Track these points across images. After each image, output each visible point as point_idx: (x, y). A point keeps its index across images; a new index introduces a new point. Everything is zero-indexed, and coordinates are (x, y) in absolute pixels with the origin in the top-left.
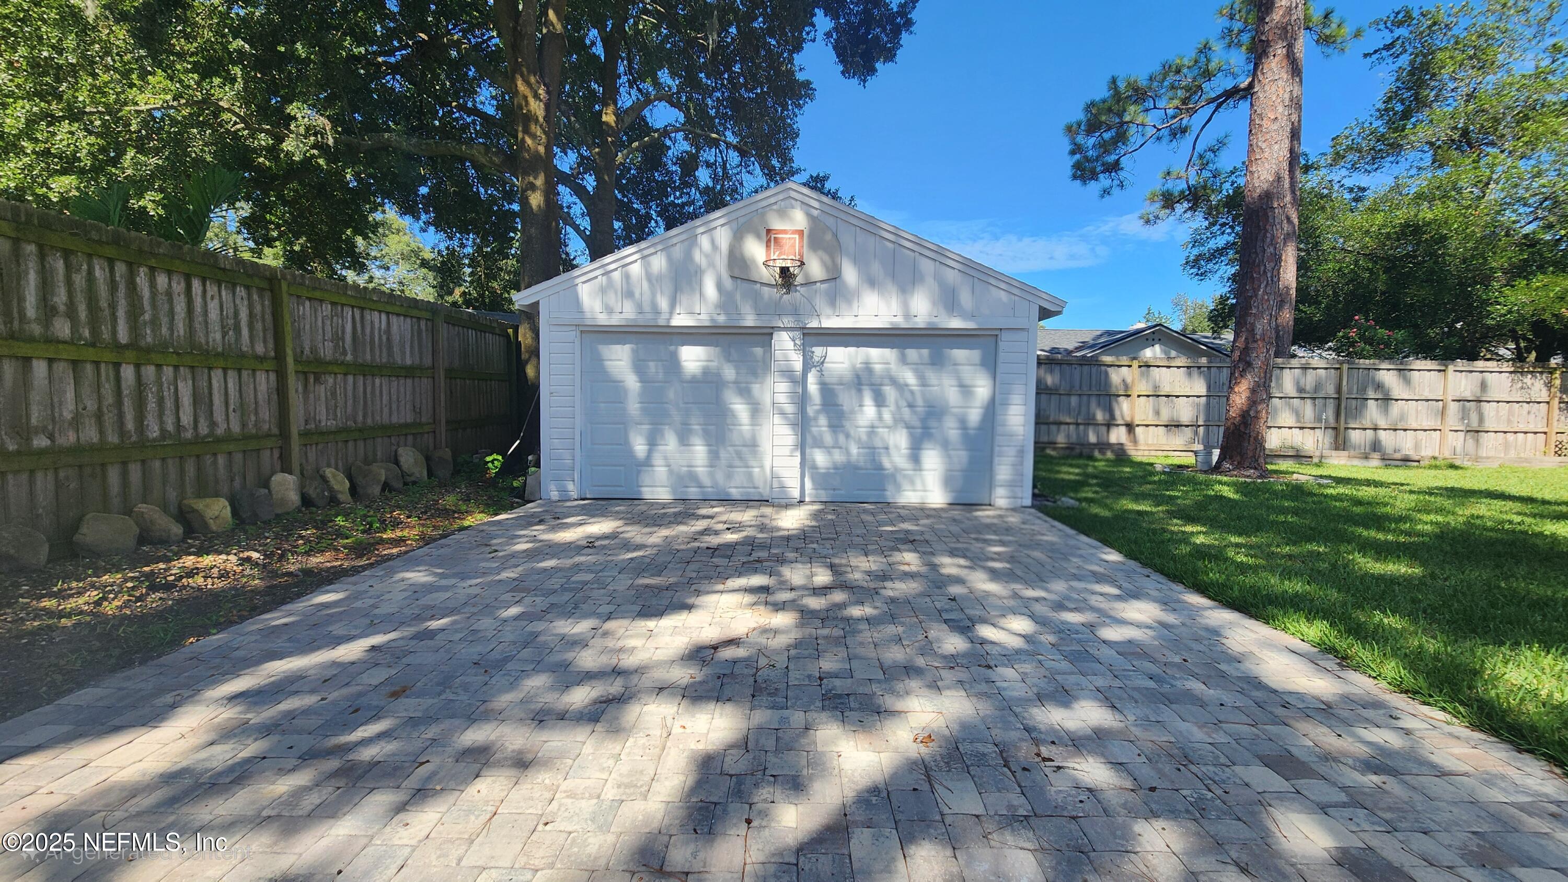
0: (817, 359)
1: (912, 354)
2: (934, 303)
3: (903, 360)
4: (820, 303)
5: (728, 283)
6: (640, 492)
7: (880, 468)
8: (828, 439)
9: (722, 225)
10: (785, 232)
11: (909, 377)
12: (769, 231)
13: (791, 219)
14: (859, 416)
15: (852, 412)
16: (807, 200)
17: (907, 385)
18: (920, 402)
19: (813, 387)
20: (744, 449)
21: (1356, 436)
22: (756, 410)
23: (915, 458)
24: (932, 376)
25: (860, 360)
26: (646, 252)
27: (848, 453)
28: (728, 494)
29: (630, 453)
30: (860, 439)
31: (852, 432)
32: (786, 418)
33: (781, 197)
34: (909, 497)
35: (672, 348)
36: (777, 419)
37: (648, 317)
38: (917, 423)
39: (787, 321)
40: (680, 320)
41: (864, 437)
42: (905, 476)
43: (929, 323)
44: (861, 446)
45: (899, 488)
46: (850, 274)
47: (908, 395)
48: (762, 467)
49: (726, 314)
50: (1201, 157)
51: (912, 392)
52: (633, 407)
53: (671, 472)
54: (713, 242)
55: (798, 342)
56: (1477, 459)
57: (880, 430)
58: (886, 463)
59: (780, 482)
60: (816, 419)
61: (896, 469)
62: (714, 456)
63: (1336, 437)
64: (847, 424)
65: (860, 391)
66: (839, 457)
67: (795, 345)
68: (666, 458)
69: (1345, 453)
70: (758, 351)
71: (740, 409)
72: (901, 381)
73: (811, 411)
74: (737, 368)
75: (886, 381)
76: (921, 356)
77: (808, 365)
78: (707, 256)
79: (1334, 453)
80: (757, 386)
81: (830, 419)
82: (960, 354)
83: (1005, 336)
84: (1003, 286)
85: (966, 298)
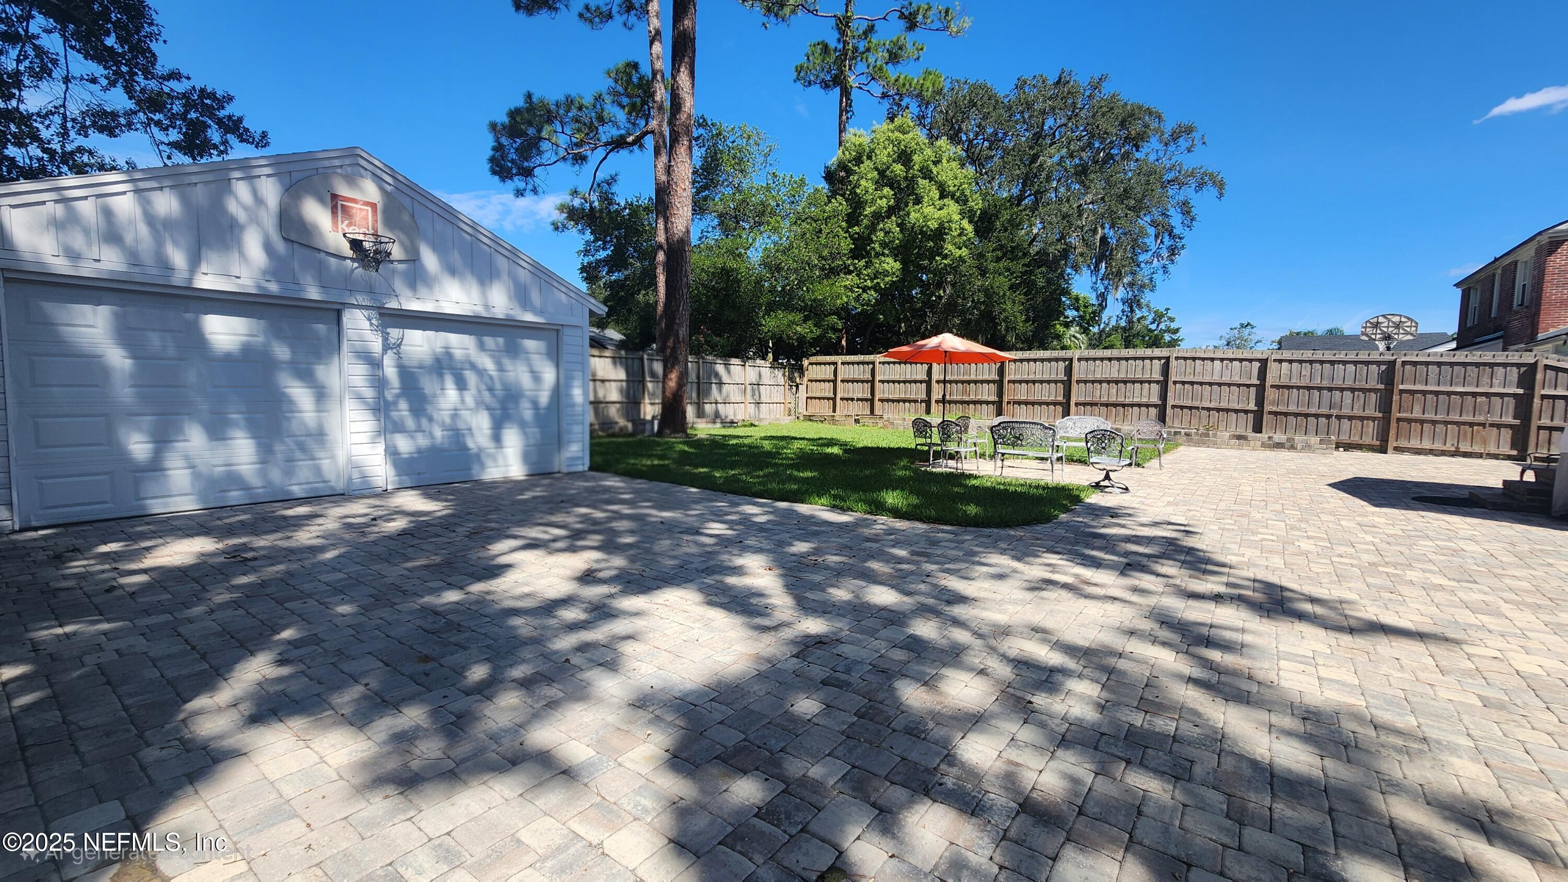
0: (393, 341)
1: (489, 341)
2: (510, 298)
3: (482, 347)
4: (399, 285)
5: (280, 246)
6: (143, 507)
7: (465, 448)
8: (410, 423)
9: (268, 176)
10: (354, 201)
11: (487, 363)
12: (334, 197)
13: (361, 189)
14: (441, 400)
15: (435, 396)
16: (379, 172)
17: (485, 370)
18: (498, 386)
19: (390, 370)
20: (308, 439)
21: (708, 408)
22: (321, 394)
23: (497, 438)
24: (507, 363)
25: (439, 344)
26: (142, 185)
27: (432, 436)
28: (289, 492)
29: (123, 456)
30: (443, 422)
31: (435, 416)
32: (366, 403)
33: (347, 161)
34: (493, 473)
35: (189, 316)
36: (350, 405)
37: (152, 273)
38: (497, 405)
39: (361, 299)
40: (207, 281)
41: (448, 420)
42: (489, 455)
43: (507, 315)
44: (445, 428)
45: (483, 466)
46: (430, 260)
47: (487, 379)
48: (333, 457)
49: (279, 281)
50: (599, 185)
51: (491, 377)
52: (125, 393)
53: (197, 475)
54: (255, 193)
55: (374, 321)
56: (760, 420)
57: (463, 412)
58: (471, 444)
59: (361, 472)
60: (395, 403)
61: (481, 450)
62: (265, 452)
63: (698, 409)
64: (429, 409)
65: (441, 376)
66: (422, 441)
67: (371, 324)
68: (187, 458)
69: (704, 420)
70: (321, 328)
71: (300, 394)
72: (480, 366)
73: (389, 395)
74: (292, 346)
75: (467, 366)
76: (497, 344)
77: (386, 347)
78: (246, 208)
79: (699, 420)
80: (321, 367)
81: (410, 402)
82: (531, 345)
83: (566, 331)
84: (563, 289)
85: (535, 297)
